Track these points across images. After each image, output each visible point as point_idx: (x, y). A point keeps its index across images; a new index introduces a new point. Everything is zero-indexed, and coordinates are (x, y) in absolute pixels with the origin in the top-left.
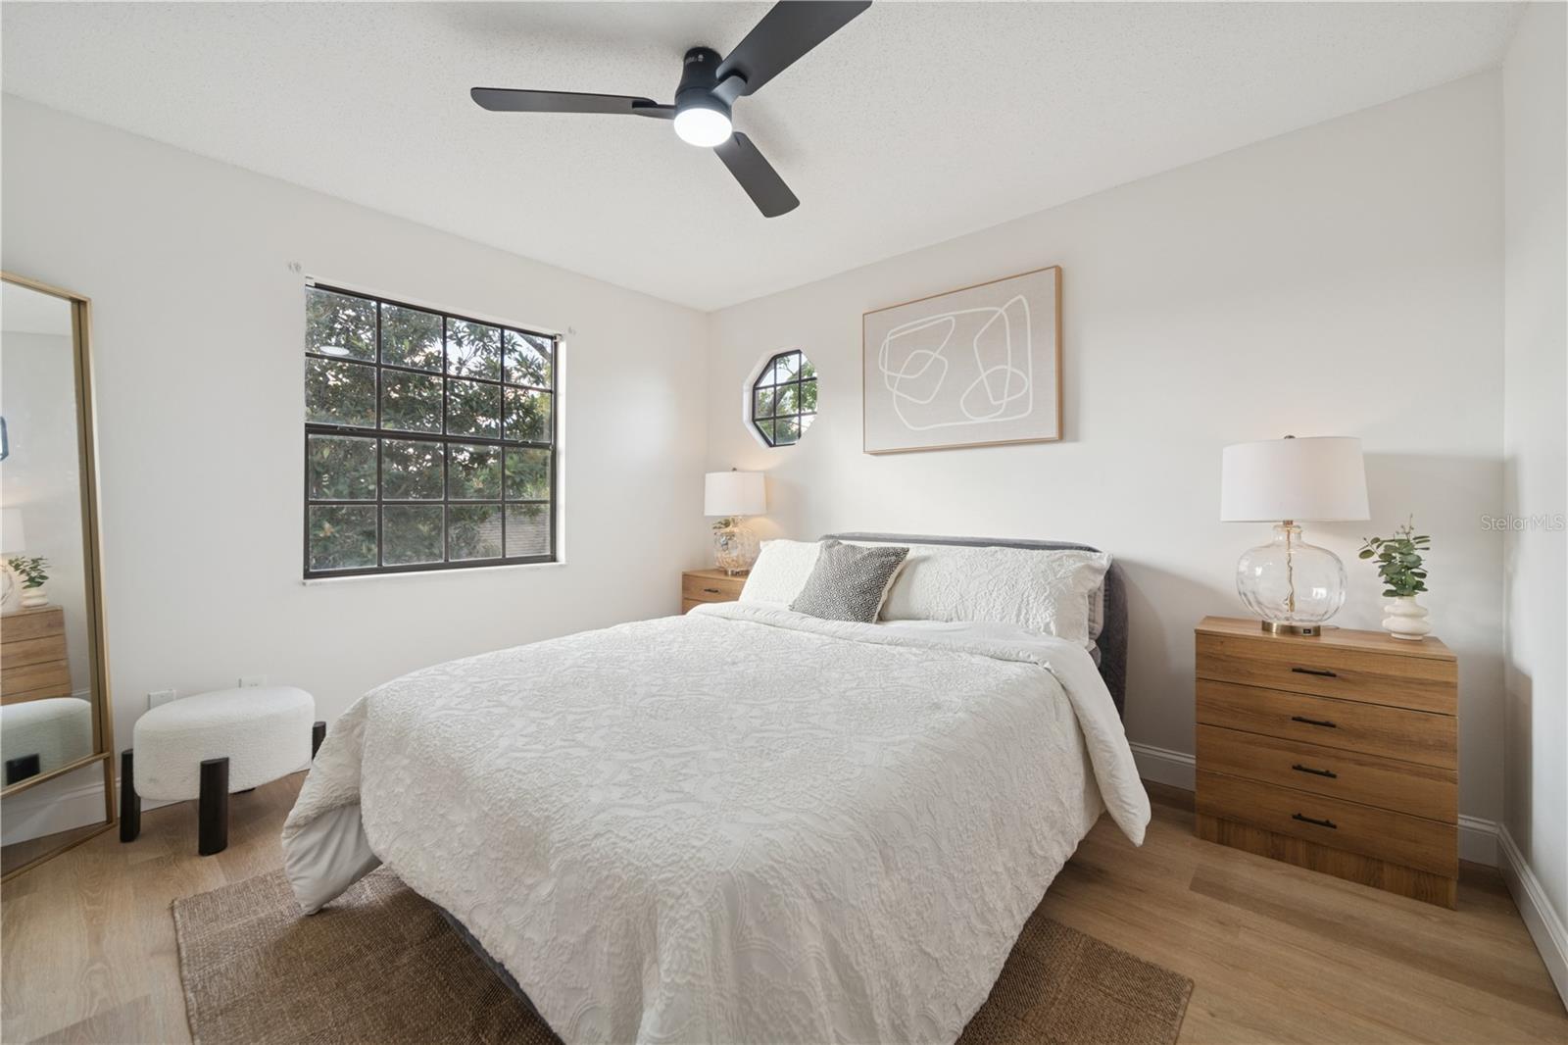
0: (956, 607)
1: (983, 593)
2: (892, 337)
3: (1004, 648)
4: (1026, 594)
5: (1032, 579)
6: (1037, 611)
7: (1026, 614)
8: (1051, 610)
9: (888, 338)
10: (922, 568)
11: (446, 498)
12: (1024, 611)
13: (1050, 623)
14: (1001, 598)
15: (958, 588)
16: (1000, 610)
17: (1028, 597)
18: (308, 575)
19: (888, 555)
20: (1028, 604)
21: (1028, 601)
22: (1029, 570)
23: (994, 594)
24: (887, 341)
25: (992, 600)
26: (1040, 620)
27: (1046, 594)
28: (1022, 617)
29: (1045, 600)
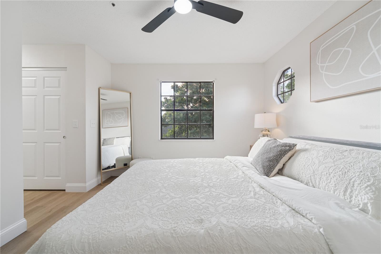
0: (311, 177)
1: (325, 173)
2: (322, 48)
3: (300, 208)
4: (353, 180)
5: (361, 172)
6: (359, 193)
7: (351, 192)
8: (370, 195)
9: (321, 49)
10: (302, 154)
11: (187, 123)
12: (349, 191)
13: (367, 203)
14: (335, 178)
15: (314, 167)
16: (333, 185)
17: (354, 182)
18: (162, 139)
19: (286, 146)
20: (353, 186)
21: (353, 185)
22: (361, 165)
23: (332, 175)
24: (320, 51)
25: (329, 178)
26: (360, 199)
27: (369, 183)
28: (347, 194)
29: (366, 187)
